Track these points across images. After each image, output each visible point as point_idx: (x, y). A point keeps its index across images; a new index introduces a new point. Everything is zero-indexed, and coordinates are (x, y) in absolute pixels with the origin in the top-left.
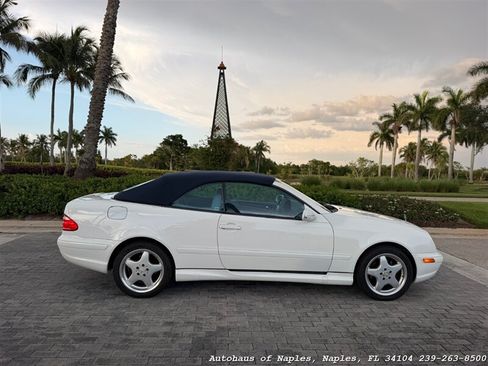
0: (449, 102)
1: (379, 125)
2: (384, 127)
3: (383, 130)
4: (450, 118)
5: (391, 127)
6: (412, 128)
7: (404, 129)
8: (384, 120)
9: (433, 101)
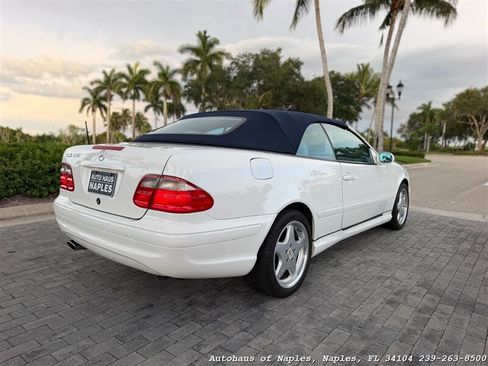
0: (160, 75)
1: (90, 90)
2: (95, 93)
3: (95, 97)
4: (161, 91)
5: (103, 93)
6: (124, 97)
7: (116, 97)
8: (96, 86)
9: (144, 72)
